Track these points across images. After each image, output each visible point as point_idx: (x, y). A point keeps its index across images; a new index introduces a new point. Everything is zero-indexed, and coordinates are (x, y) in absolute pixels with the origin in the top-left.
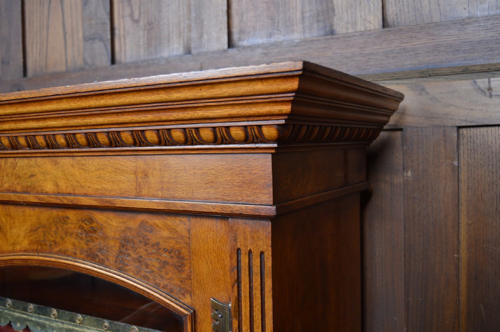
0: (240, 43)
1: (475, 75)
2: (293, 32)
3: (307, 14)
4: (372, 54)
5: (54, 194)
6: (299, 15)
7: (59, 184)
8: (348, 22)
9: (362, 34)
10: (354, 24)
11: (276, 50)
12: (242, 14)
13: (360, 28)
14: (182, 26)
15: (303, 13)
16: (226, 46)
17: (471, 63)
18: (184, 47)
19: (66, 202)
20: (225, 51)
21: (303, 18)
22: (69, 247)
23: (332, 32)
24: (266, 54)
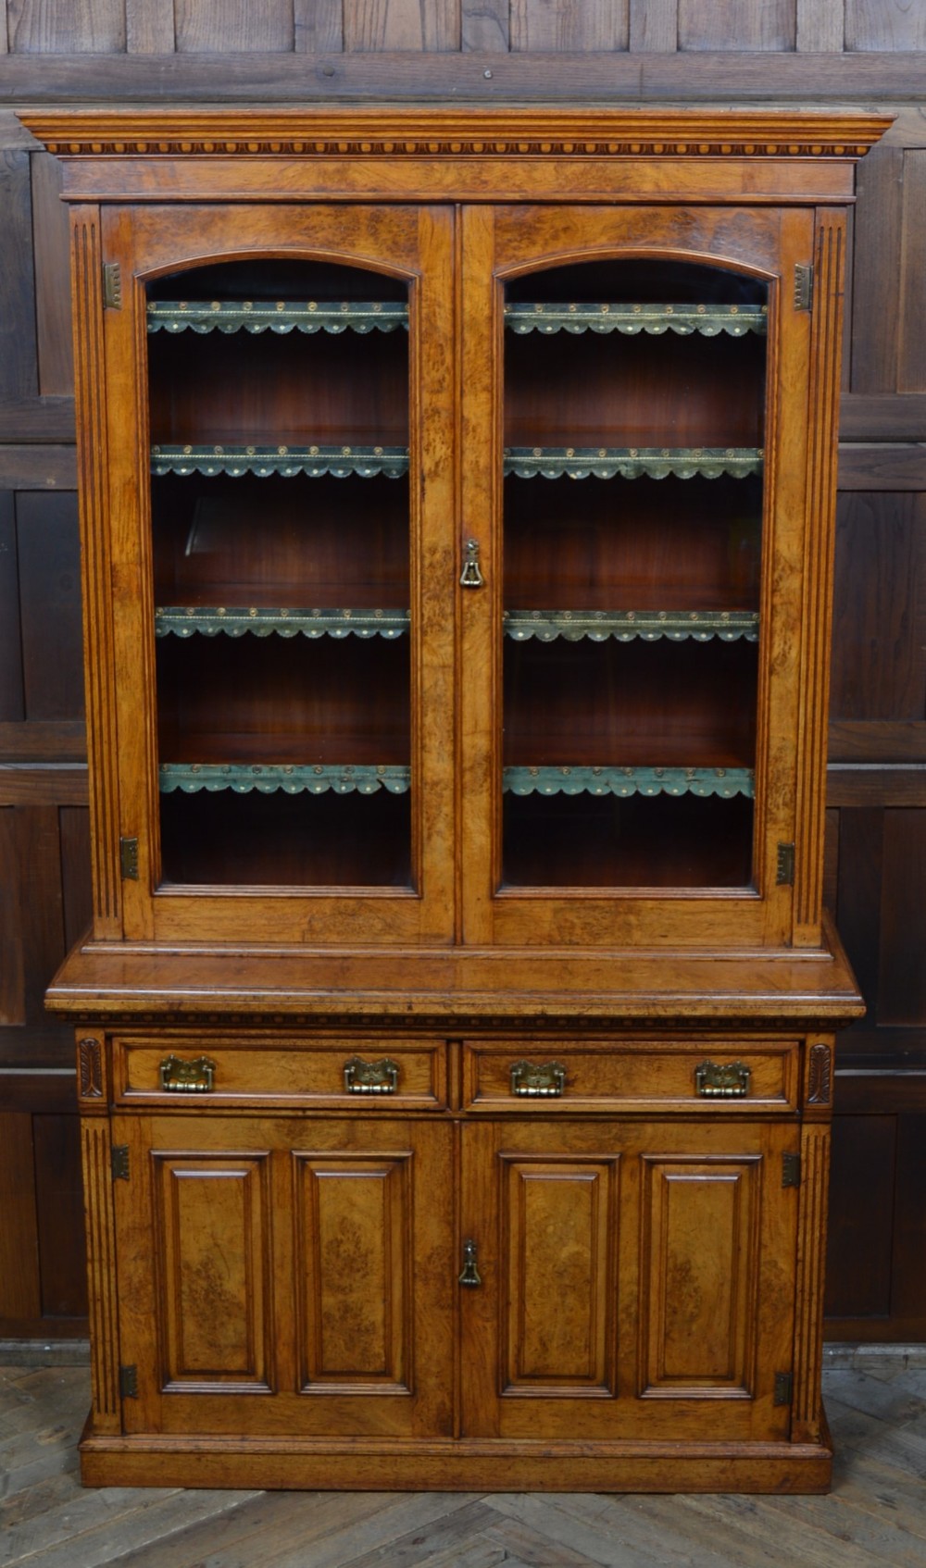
0: (688, 47)
1: (919, 104)
2: (750, 42)
3: (767, 26)
4: (832, 75)
5: (654, 192)
6: (757, 26)
7: (660, 184)
8: (810, 42)
9: (824, 55)
10: (817, 43)
11: (734, 60)
12: (692, 14)
13: (822, 48)
14: (613, 17)
15: (762, 24)
16: (675, 49)
17: (918, 93)
18: (615, 41)
19: (671, 199)
20: (672, 54)
21: (762, 29)
22: (660, 239)
23: (794, 49)
24: (722, 63)
